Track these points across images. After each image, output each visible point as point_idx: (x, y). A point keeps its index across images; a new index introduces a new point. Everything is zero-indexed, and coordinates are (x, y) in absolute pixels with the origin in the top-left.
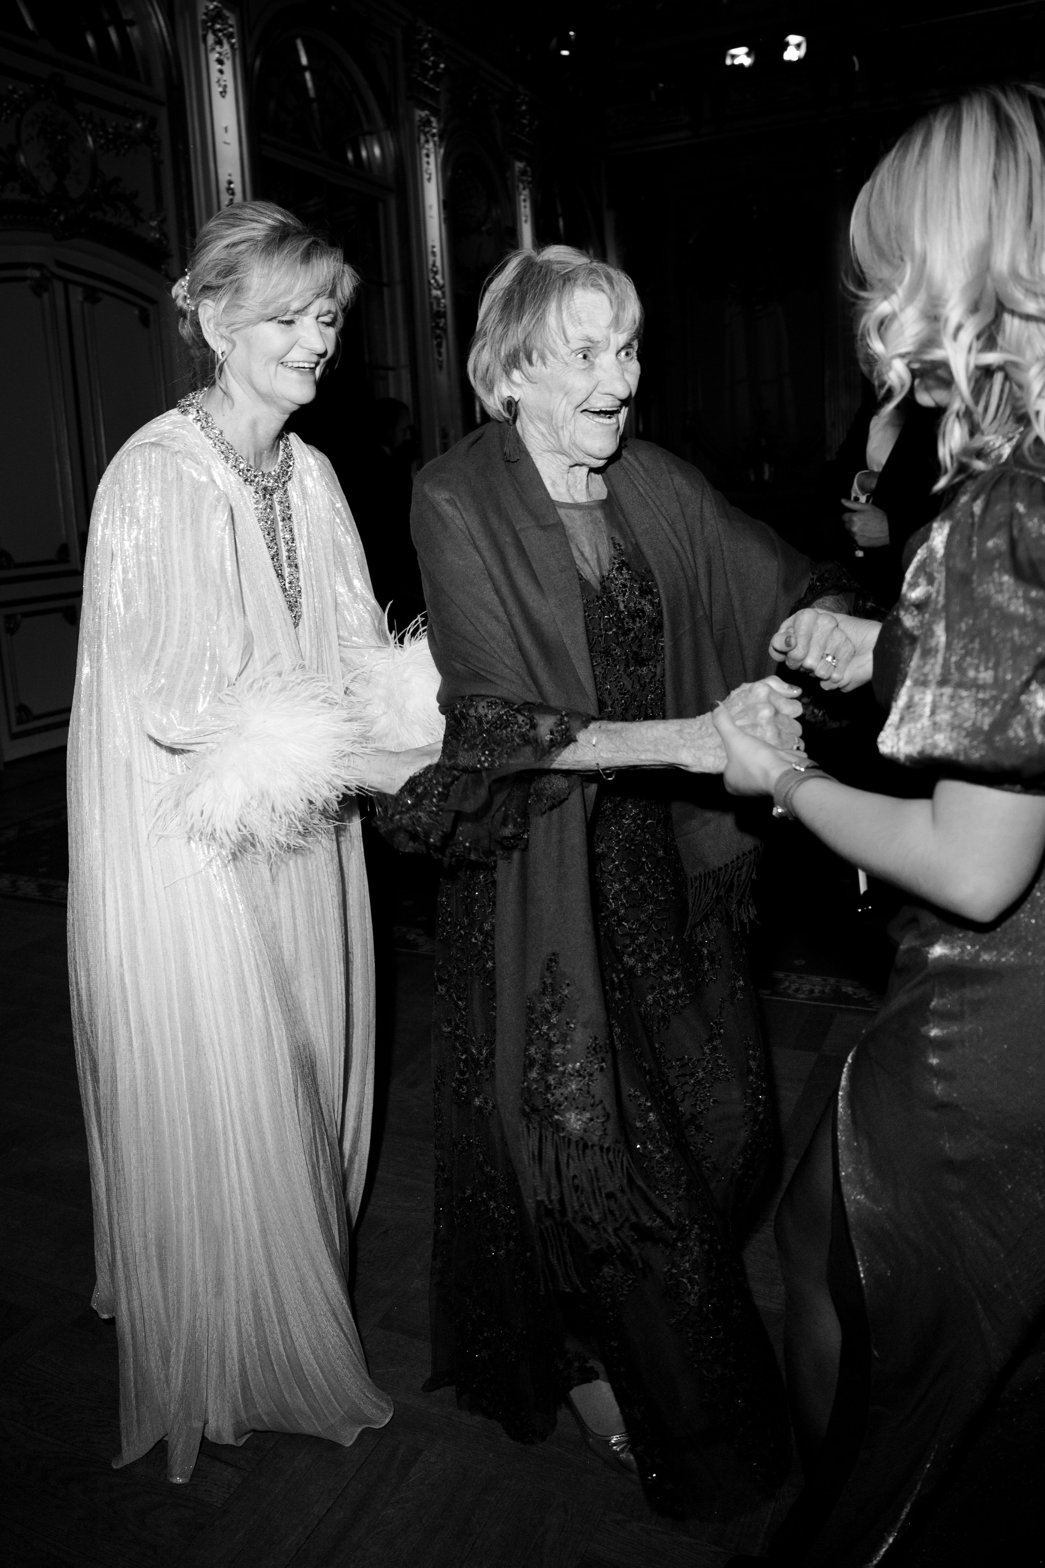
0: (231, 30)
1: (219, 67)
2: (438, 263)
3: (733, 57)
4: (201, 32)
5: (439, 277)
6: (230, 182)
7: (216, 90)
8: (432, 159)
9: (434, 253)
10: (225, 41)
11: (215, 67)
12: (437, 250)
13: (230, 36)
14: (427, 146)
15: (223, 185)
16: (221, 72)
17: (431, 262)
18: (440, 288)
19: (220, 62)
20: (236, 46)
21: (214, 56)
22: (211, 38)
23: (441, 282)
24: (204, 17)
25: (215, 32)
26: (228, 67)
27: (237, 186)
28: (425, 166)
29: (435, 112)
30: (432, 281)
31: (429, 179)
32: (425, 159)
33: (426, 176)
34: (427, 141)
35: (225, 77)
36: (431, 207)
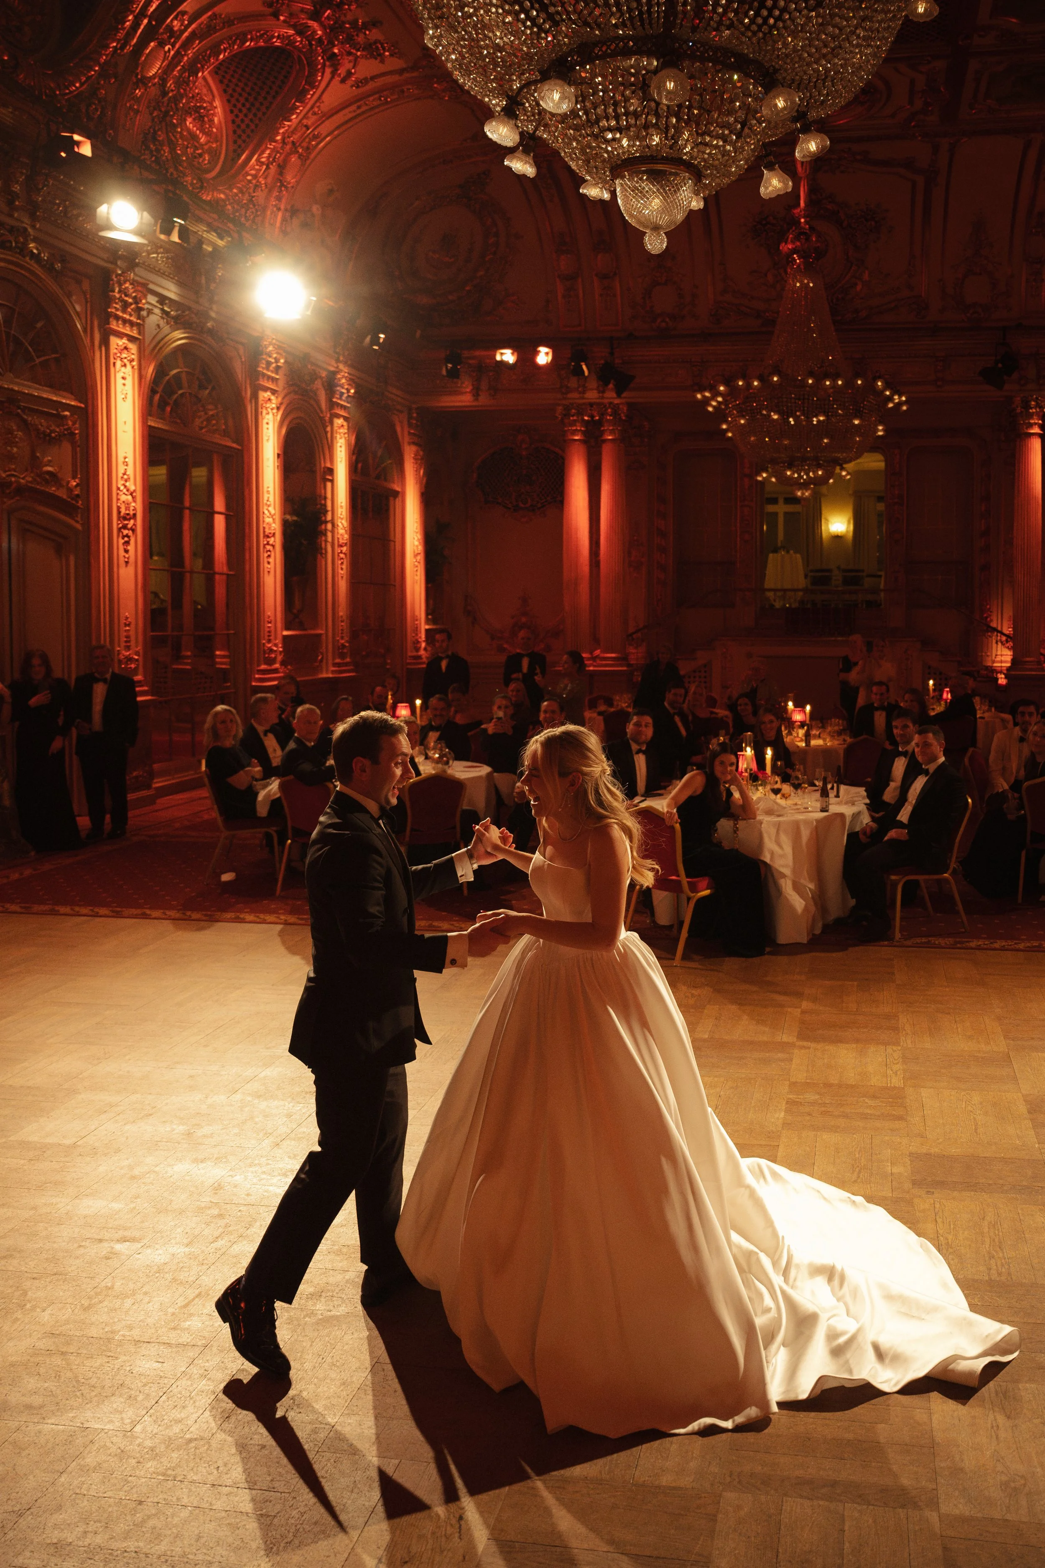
0: (133, 356)
1: (123, 381)
2: (271, 499)
3: (502, 354)
4: (112, 361)
5: (271, 509)
6: (125, 458)
7: (120, 397)
8: (271, 426)
9: (268, 492)
10: (128, 364)
11: (120, 381)
12: (271, 490)
13: (131, 361)
14: (267, 417)
15: (121, 460)
16: (124, 385)
17: (266, 499)
18: (272, 516)
19: (124, 378)
20: (136, 367)
21: (119, 375)
22: (119, 363)
23: (273, 512)
24: (115, 351)
25: (121, 359)
26: (129, 382)
27: (130, 460)
28: (265, 430)
29: (274, 392)
30: (266, 512)
31: (268, 440)
32: (265, 426)
33: (265, 438)
34: (268, 413)
35: (126, 388)
36: (268, 459)
